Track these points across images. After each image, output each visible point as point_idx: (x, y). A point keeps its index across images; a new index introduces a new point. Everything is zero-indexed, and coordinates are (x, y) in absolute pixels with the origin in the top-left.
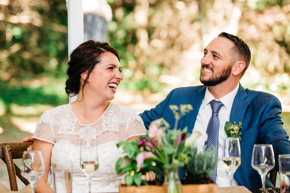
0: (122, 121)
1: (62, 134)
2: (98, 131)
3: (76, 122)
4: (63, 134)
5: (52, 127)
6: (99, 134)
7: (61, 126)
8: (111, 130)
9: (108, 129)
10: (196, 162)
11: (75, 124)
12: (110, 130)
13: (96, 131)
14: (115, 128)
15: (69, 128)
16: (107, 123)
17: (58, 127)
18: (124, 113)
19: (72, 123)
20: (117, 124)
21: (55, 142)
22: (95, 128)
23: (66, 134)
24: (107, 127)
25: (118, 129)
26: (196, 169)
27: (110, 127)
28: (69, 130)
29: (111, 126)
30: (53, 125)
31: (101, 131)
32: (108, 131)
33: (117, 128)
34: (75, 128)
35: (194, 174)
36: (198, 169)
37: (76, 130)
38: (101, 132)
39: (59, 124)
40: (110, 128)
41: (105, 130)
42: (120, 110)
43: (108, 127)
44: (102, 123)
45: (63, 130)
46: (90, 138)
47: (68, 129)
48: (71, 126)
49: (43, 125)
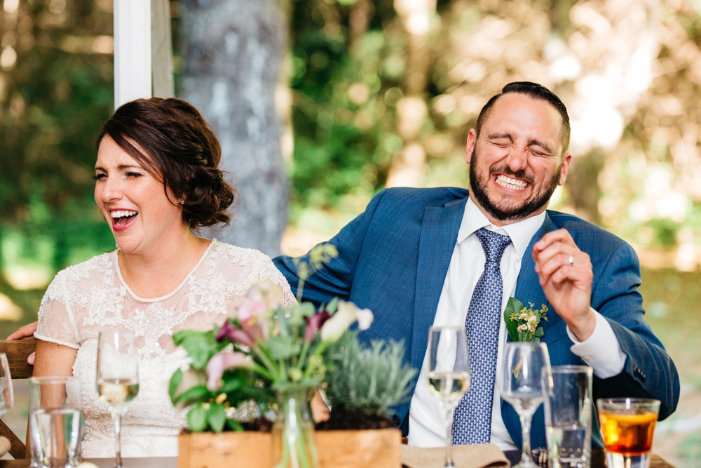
0: (235, 287)
1: (92, 324)
2: (177, 315)
3: (125, 294)
4: (95, 324)
5: (68, 308)
6: (179, 321)
7: (92, 306)
8: (209, 308)
9: (201, 308)
10: (352, 378)
11: (123, 299)
12: (206, 309)
13: (172, 314)
14: (217, 303)
15: (109, 310)
16: (201, 294)
17: (85, 310)
18: (241, 264)
19: (116, 298)
20: (222, 294)
21: (80, 344)
22: (172, 308)
23: (103, 324)
24: (198, 303)
25: (225, 307)
26: (353, 394)
27: (205, 302)
28: (110, 314)
29: (207, 300)
30: (72, 304)
31: (184, 313)
32: (201, 312)
33: (221, 304)
34: (122, 308)
35: (347, 407)
36: (358, 395)
37: (125, 314)
38: (185, 315)
39: (87, 301)
40: (205, 304)
41: (193, 310)
42: (233, 257)
43: (200, 302)
44: (188, 295)
45: (96, 315)
46: (157, 333)
47: (107, 312)
48: (115, 305)
49: (49, 306)
